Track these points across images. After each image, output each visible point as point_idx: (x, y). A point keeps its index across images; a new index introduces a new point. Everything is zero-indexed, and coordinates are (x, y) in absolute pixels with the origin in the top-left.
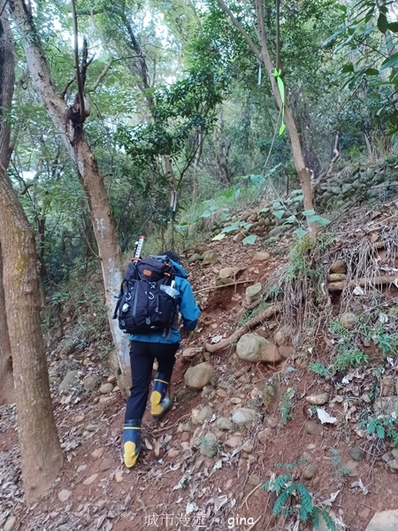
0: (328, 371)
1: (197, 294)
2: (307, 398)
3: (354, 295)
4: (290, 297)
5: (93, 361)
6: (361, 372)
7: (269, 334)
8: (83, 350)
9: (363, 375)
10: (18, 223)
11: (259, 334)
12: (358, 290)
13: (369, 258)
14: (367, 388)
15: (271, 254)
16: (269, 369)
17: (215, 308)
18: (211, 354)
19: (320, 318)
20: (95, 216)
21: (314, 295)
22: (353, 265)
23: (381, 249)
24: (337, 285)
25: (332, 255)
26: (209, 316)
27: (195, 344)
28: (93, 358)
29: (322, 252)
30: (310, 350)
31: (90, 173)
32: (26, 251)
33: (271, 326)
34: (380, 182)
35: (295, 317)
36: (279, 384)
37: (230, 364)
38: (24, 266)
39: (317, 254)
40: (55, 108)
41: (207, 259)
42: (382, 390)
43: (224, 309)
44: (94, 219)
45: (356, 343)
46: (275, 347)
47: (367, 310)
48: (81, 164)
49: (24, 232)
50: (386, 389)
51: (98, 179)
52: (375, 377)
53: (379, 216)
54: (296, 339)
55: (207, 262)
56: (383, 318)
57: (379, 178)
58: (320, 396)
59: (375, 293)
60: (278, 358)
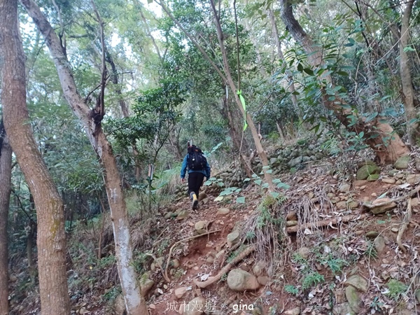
0: (297, 291)
1: (180, 244)
2: (286, 312)
3: (305, 235)
4: (262, 239)
5: (89, 310)
6: (321, 288)
7: (249, 268)
8: (77, 301)
9: (322, 290)
10: (52, 195)
11: (242, 269)
12: (307, 232)
13: (310, 209)
14: (326, 299)
15: (231, 209)
16: (251, 295)
17: (195, 254)
18: (202, 289)
19: (286, 253)
20: (110, 186)
21: (279, 237)
22: (301, 214)
23: (317, 203)
24: (293, 228)
25: (286, 208)
26: (191, 260)
27: (184, 284)
28: (89, 307)
29: (280, 206)
30: (282, 277)
31: (107, 156)
32: (58, 216)
33: (250, 262)
34: (296, 156)
35: (267, 254)
36: (262, 306)
37: (220, 296)
38: (56, 229)
39: (276, 208)
40: (81, 109)
41: (181, 216)
42: (337, 299)
43: (201, 254)
44: (108, 189)
45: (313, 268)
46: (255, 278)
47: (316, 244)
48: (100, 149)
49: (57, 201)
50: (339, 298)
51: (113, 159)
52: (331, 291)
53: (302, 180)
54: (270, 270)
55: (181, 218)
56: (327, 250)
57: (295, 154)
58: (294, 310)
59: (319, 232)
60: (257, 286)
